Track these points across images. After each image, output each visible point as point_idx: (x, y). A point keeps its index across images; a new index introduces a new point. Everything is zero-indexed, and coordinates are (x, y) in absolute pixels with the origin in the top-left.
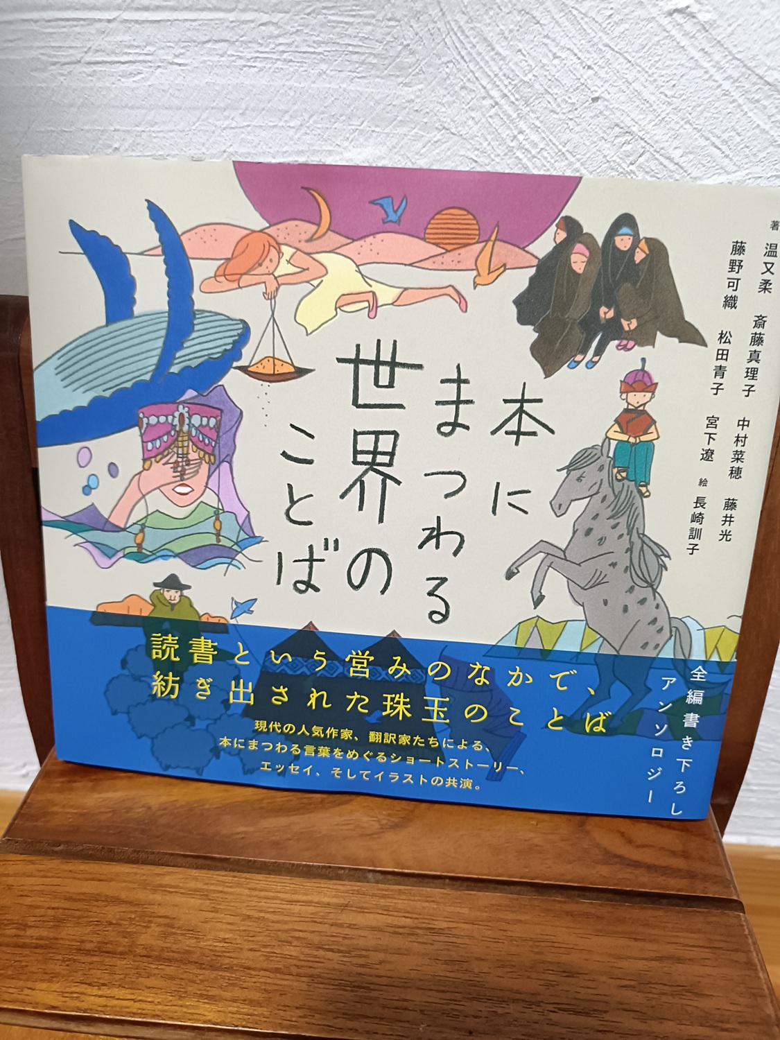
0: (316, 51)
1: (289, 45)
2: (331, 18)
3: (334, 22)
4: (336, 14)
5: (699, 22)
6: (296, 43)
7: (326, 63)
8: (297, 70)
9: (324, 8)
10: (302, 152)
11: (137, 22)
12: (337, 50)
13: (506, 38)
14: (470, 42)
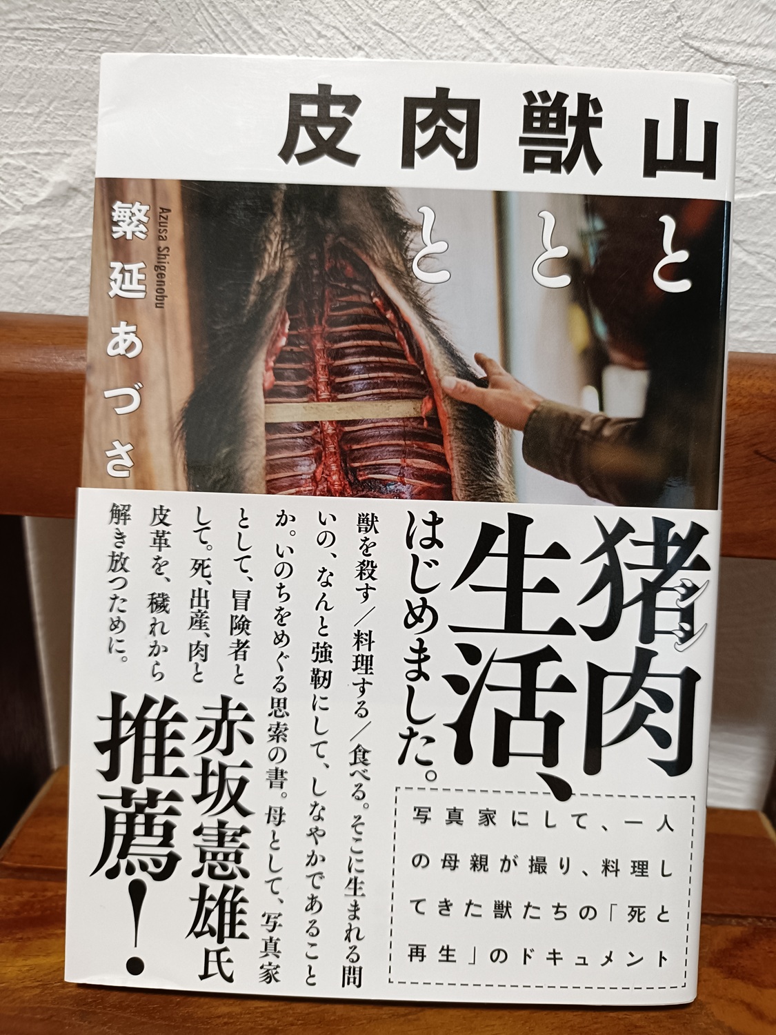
0: (51, 27)
1: (21, 21)
6: (28, 19)
7: (64, 41)
8: (31, 49)
12: (75, 27)
13: (263, 15)
14: (224, 19)
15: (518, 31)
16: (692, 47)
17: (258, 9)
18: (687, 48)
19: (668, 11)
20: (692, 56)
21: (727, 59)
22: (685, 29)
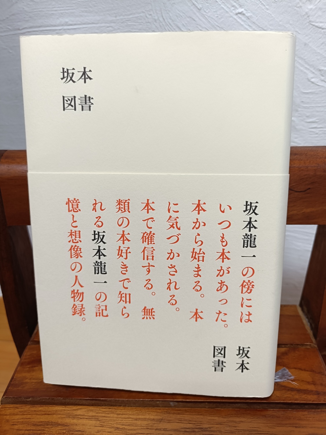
5: (246, 17)
11: (68, 29)
13: (184, 26)
14: (174, 28)
15: (259, 25)
16: (312, 25)
17: (183, 25)
18: (310, 25)
19: (305, 15)
20: (312, 28)
21: (323, 27)
22: (310, 20)
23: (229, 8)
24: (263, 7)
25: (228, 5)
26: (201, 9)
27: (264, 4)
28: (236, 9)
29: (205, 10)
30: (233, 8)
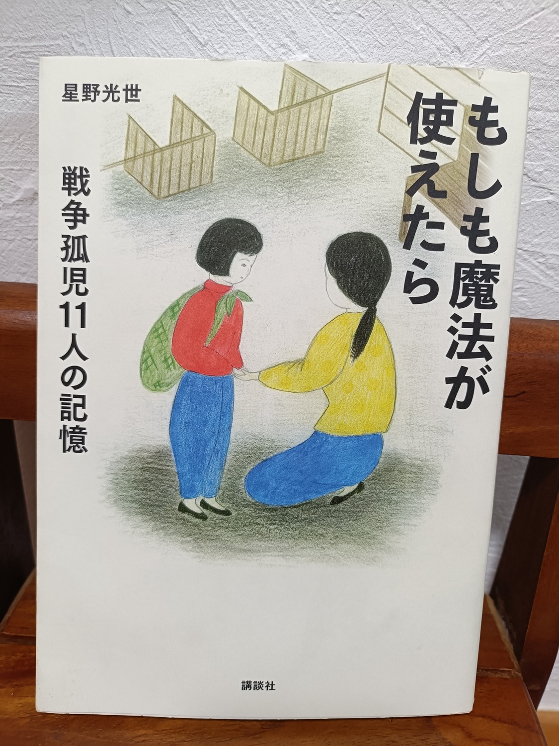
0: (19, 85)
2: (28, 60)
3: (31, 63)
4: (33, 58)
6: (3, 79)
7: (28, 95)
9: (23, 52)
10: (16, 162)
23: (274, 49)
24: (353, 56)
25: (270, 41)
26: (207, 44)
27: (356, 48)
28: (290, 53)
29: (216, 47)
30: (283, 50)
